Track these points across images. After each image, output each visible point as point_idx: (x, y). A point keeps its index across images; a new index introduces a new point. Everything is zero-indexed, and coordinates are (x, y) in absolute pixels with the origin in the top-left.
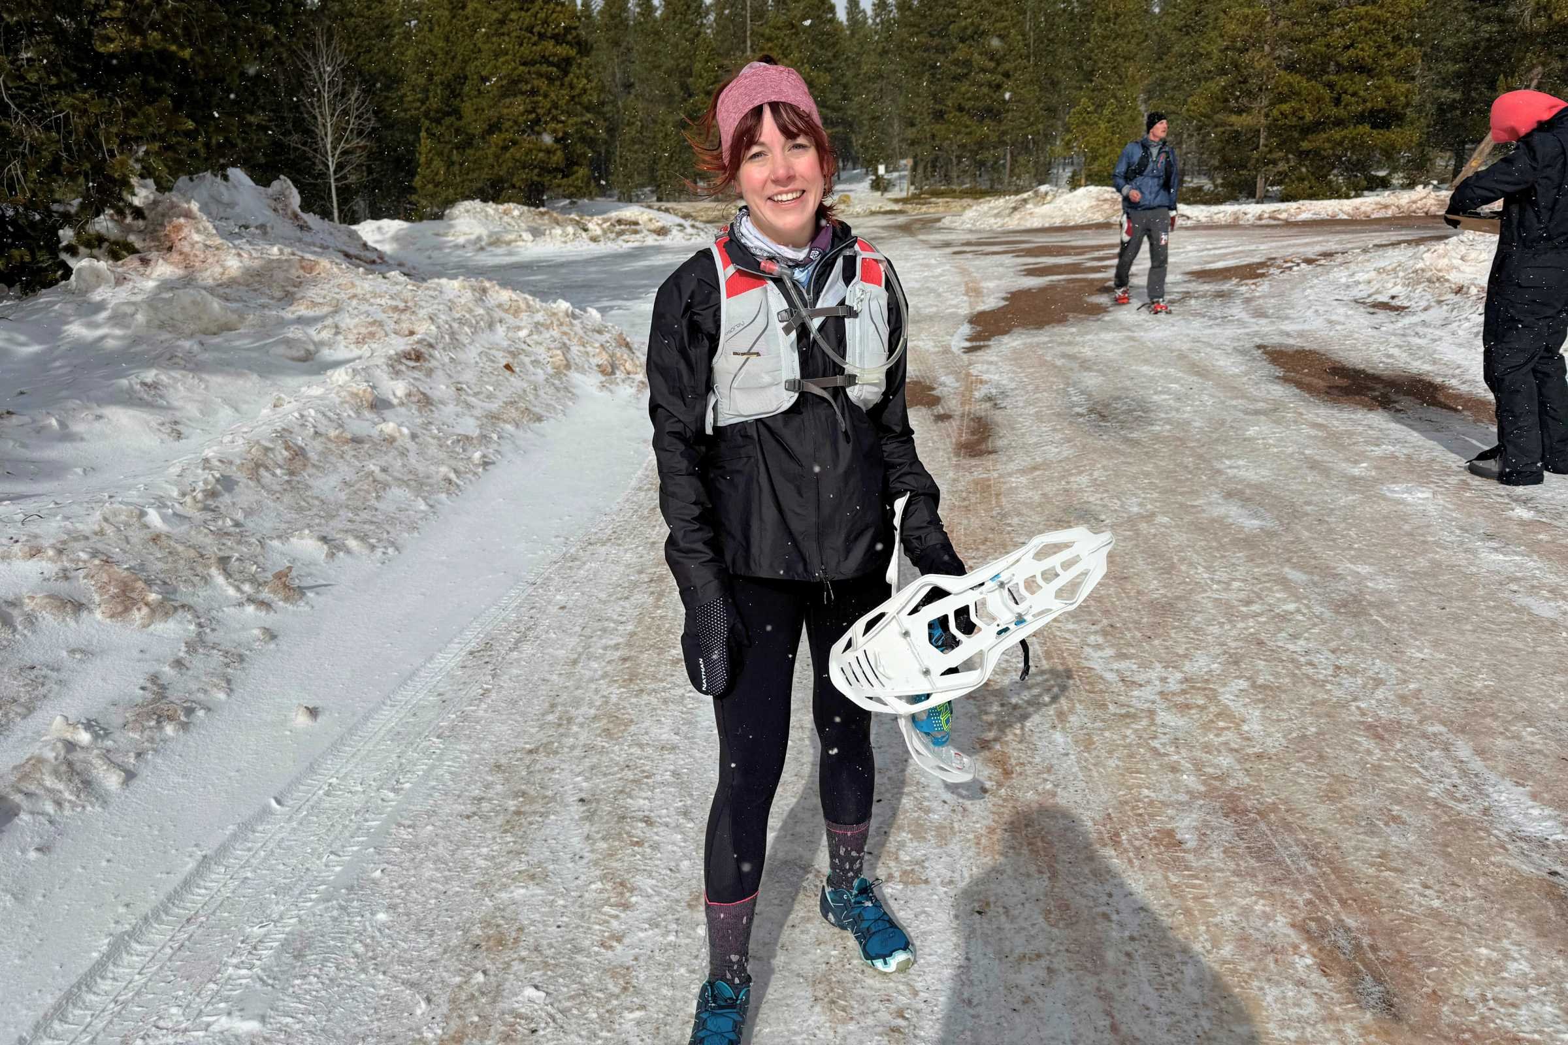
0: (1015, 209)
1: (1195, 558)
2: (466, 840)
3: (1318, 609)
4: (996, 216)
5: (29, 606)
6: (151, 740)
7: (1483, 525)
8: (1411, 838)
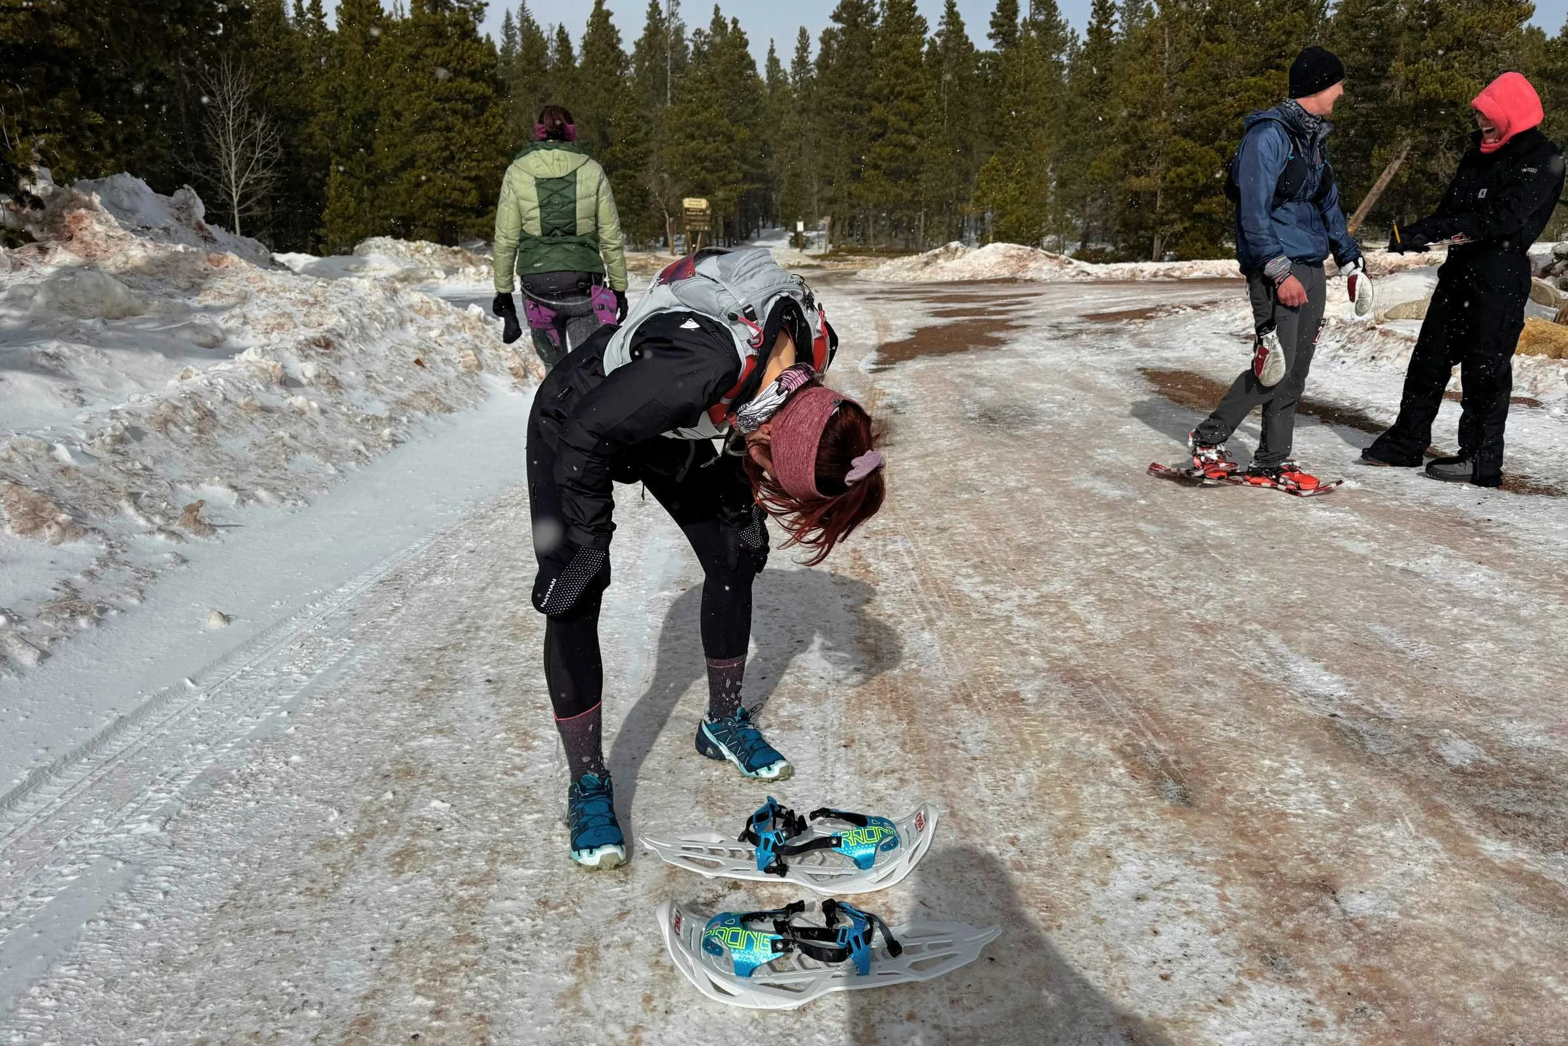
0: (927, 264)
1: (1061, 516)
2: (377, 708)
3: (1164, 550)
4: (909, 270)
6: (66, 629)
8: (1220, 695)
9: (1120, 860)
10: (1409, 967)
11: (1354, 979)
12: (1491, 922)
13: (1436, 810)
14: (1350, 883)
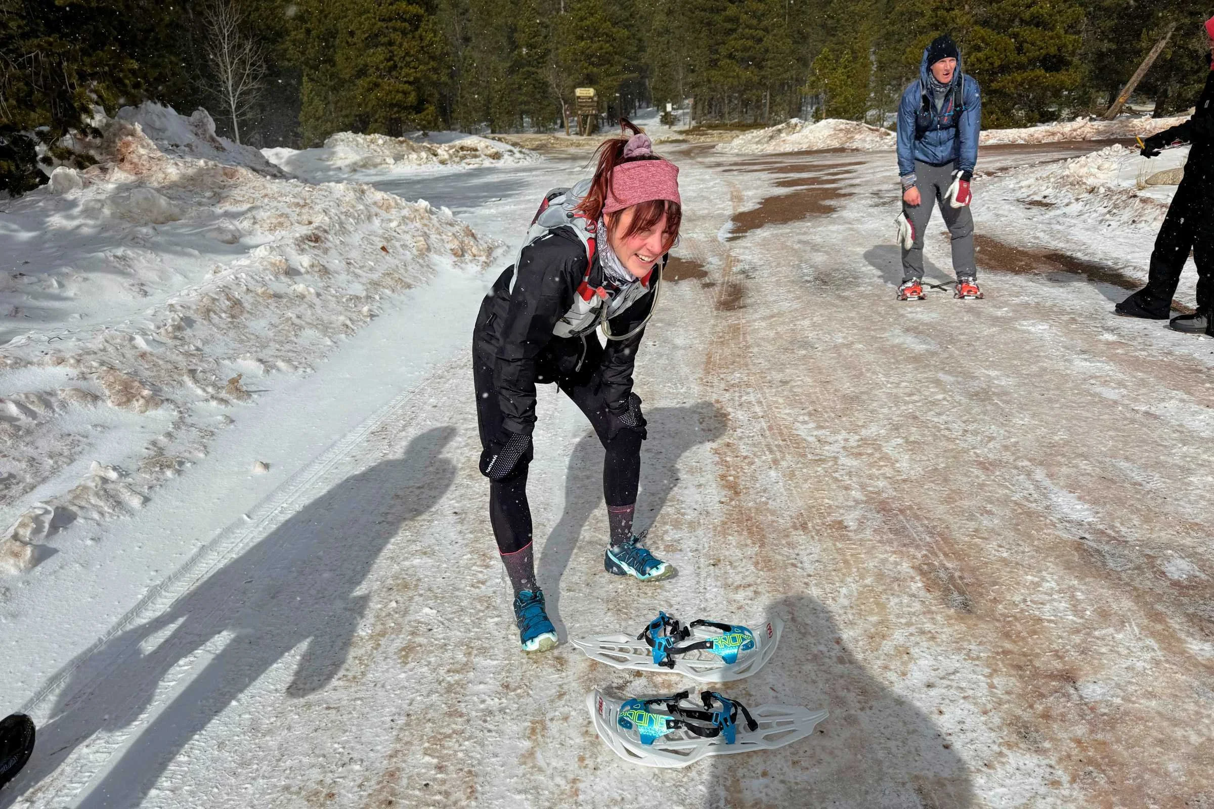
0: (771, 137)
1: (878, 369)
3: (958, 398)
4: (757, 143)
5: (61, 396)
6: (158, 479)
7: (1080, 344)
8: (996, 522)
9: (916, 656)
10: (1126, 741)
11: (1084, 749)
12: (1191, 707)
13: (1157, 617)
14: (1086, 675)
